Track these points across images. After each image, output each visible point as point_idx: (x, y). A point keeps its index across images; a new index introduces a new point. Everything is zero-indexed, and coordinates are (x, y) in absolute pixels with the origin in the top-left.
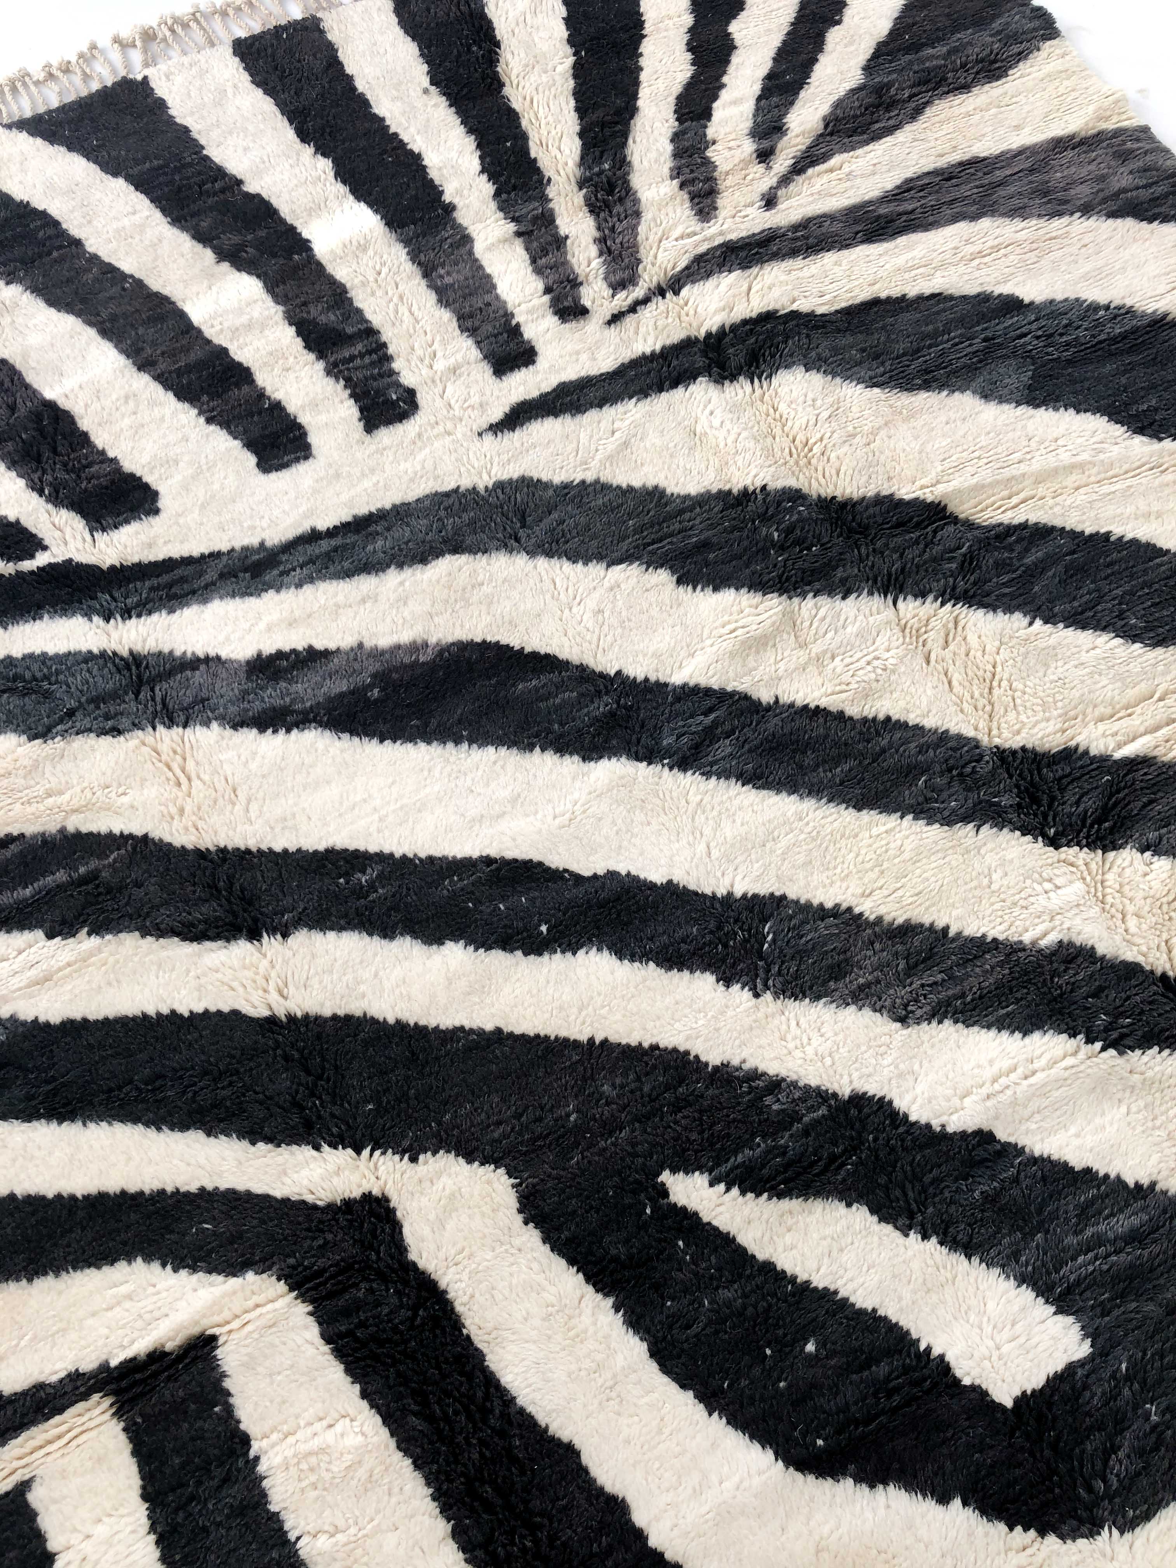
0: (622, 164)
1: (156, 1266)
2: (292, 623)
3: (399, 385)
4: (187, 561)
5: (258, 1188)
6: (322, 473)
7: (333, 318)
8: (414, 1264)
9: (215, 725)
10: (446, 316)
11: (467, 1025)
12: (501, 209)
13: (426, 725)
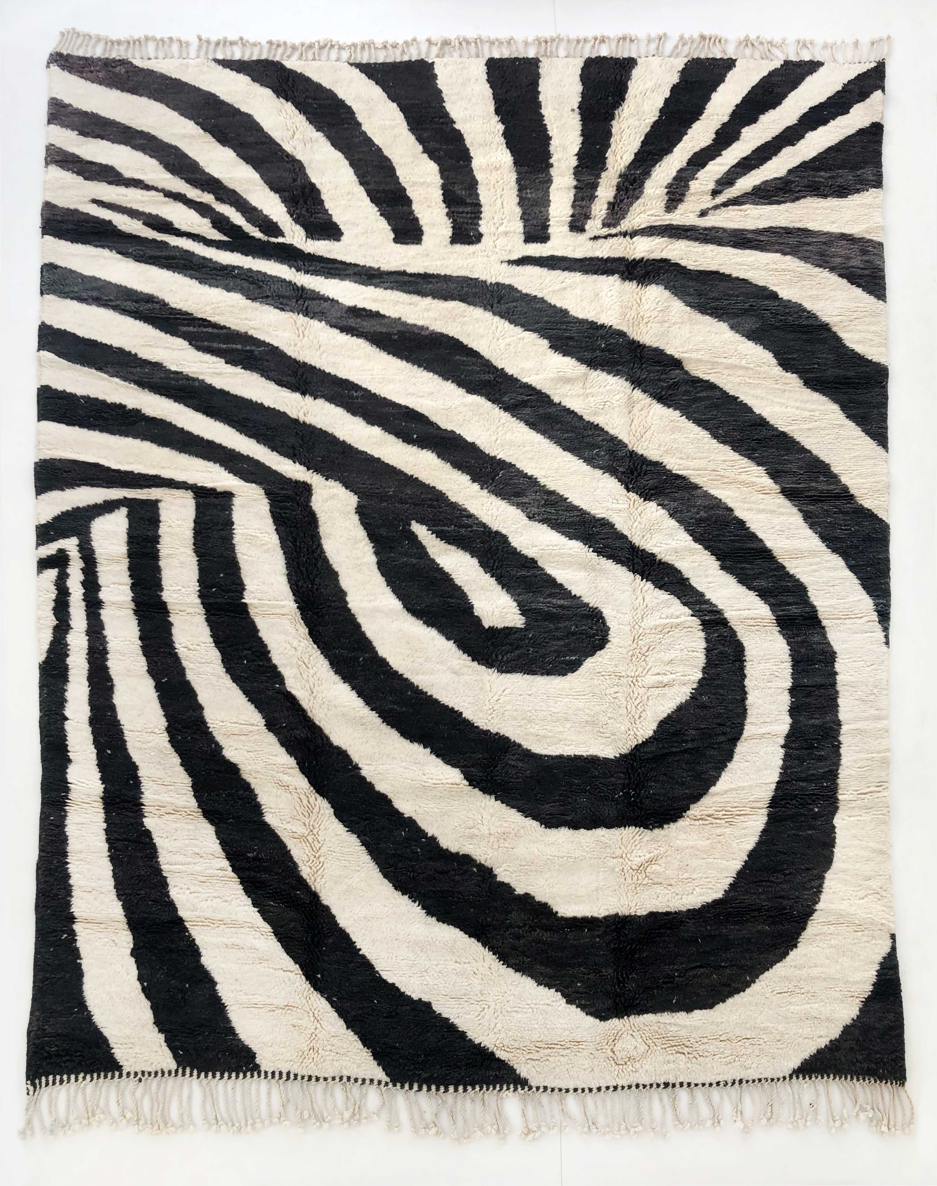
0: (647, 174)
1: (223, 469)
2: (375, 300)
3: (477, 230)
4: (342, 263)
5: (268, 464)
6: (421, 252)
7: (464, 193)
8: (311, 507)
9: (323, 323)
10: (518, 211)
11: (369, 452)
12: (574, 174)
13: (410, 356)
